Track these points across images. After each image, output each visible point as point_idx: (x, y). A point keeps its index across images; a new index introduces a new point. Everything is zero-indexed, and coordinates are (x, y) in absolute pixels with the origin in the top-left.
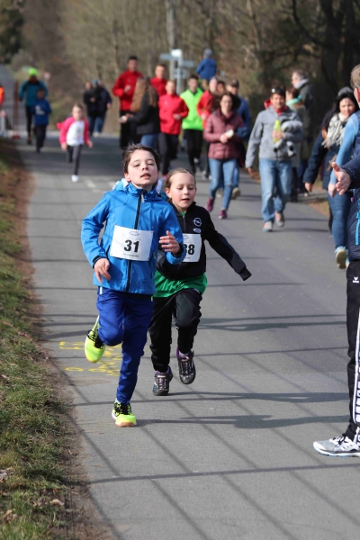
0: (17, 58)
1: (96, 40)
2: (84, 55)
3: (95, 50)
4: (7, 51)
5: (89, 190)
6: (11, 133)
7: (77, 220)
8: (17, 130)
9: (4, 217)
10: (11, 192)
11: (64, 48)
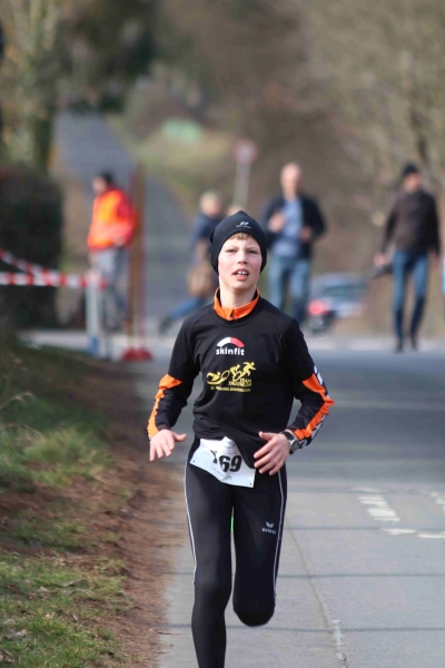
0: (142, 93)
1: (407, 27)
2: (367, 79)
3: (404, 62)
4: (108, 69)
5: (377, 527)
6: (121, 344)
7: (331, 632)
8: (142, 333)
9: (87, 622)
10: (112, 536)
11: (301, 57)
